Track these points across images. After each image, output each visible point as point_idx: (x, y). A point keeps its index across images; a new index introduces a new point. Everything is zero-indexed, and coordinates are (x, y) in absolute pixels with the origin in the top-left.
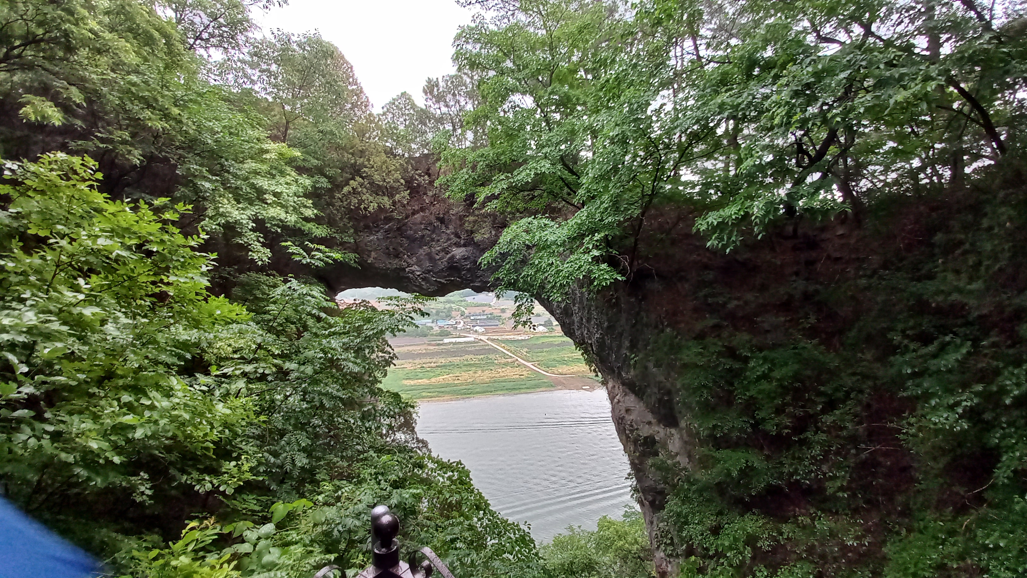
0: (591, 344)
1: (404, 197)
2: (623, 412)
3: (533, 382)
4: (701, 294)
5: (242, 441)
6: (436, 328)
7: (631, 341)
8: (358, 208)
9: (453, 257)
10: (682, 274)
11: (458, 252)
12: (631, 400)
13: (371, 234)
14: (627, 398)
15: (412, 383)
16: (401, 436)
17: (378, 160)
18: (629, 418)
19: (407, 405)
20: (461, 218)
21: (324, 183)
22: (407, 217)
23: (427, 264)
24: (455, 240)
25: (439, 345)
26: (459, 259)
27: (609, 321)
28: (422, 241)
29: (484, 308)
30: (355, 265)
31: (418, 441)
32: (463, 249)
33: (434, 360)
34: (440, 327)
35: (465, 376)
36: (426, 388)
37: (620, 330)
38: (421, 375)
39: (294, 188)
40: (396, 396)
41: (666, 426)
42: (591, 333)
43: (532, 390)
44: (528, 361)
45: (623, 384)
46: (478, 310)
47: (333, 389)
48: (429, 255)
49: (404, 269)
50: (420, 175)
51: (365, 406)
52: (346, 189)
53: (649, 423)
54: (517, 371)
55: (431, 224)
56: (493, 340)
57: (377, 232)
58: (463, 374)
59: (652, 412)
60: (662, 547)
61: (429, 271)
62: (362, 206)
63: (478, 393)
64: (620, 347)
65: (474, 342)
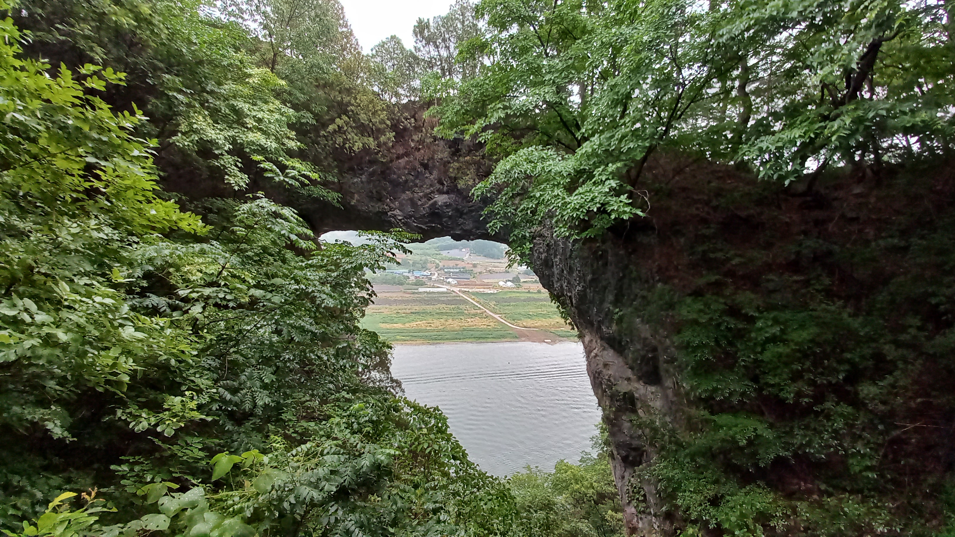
0: (570, 297)
1: (389, 139)
2: (601, 366)
3: (499, 333)
4: (700, 249)
5: (195, 373)
6: (412, 278)
7: (616, 295)
8: (343, 147)
9: (435, 203)
10: (678, 228)
11: (441, 199)
12: (609, 355)
13: (355, 176)
14: (605, 352)
15: (388, 326)
16: (375, 374)
17: (363, 99)
18: (607, 373)
19: (384, 344)
20: (446, 164)
21: (308, 118)
22: (391, 161)
23: (409, 209)
24: (438, 186)
25: (413, 293)
26: (441, 206)
27: (593, 273)
28: (405, 186)
29: (458, 262)
30: (338, 205)
31: (393, 381)
32: (445, 196)
33: (409, 307)
34: (416, 277)
35: (437, 323)
36: (400, 332)
37: (604, 283)
38: (396, 320)
39: (277, 116)
40: (374, 336)
41: (646, 383)
42: (572, 285)
43: (499, 340)
44: (496, 313)
45: (602, 338)
46: (451, 264)
47: (307, 323)
48: (411, 200)
49: (386, 213)
50: (406, 119)
51: (339, 343)
52: (331, 128)
53: (628, 379)
54: (486, 322)
55: (414, 169)
56: (464, 292)
57: (361, 175)
58: (435, 321)
59: (632, 368)
60: (634, 503)
61: (411, 217)
62: (347, 146)
63: (447, 339)
64: (602, 301)
65: (446, 293)
